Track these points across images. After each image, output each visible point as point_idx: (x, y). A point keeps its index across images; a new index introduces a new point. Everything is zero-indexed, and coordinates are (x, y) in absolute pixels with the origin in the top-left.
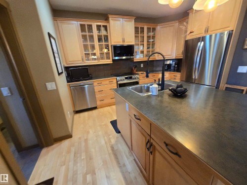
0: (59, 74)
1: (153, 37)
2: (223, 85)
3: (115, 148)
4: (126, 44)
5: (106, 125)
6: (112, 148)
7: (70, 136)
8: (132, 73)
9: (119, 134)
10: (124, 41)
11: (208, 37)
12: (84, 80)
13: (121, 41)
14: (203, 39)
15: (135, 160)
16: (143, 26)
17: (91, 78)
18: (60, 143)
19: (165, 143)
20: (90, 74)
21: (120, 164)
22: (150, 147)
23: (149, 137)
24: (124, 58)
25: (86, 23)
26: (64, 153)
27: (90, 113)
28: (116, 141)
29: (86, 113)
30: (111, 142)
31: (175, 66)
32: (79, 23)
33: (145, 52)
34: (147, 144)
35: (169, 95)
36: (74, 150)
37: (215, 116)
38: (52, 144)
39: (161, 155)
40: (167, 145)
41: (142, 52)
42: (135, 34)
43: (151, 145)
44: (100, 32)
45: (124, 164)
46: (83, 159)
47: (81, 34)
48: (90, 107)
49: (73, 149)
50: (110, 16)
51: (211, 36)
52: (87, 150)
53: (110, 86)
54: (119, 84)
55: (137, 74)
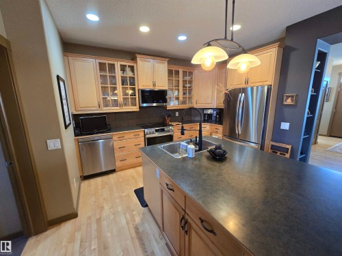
0: (66, 127)
1: (190, 82)
2: (268, 143)
3: (141, 230)
4: (157, 89)
5: (128, 196)
6: (136, 229)
7: (74, 216)
8: (165, 124)
9: (146, 208)
10: (154, 85)
11: (249, 89)
12: (99, 133)
13: (152, 85)
14: (244, 90)
15: (167, 244)
16: (178, 69)
17: (109, 131)
18: (58, 227)
19: (200, 219)
20: (109, 125)
21: (147, 252)
22: (185, 225)
23: (184, 213)
24: (154, 105)
25: (107, 61)
26: (64, 243)
27: (105, 178)
28: (142, 220)
29: (99, 179)
30: (134, 220)
31: (216, 117)
32: (98, 61)
33: (181, 99)
34: (181, 221)
35: (208, 158)
36: (80, 236)
37: (252, 184)
38: (45, 230)
39: (197, 233)
40: (202, 221)
41: (177, 98)
42: (169, 77)
43: (186, 222)
44: (125, 73)
45: (153, 252)
46: (94, 249)
47: (99, 74)
48: (104, 170)
49: (78, 236)
50: (138, 56)
51: (252, 89)
52: (100, 236)
53: (136, 141)
54: (148, 138)
55: (171, 125)
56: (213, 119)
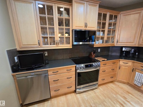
1: (115, 24)
4: (88, 29)
12: (36, 68)
13: (84, 26)
16: (105, 13)
24: (81, 43)
25: (46, 3)
32: (37, 2)
33: (105, 39)
41: (102, 38)
44: (62, 15)
47: (39, 15)
53: (68, 75)
54: (78, 73)
55: (98, 61)
56: (131, 55)
